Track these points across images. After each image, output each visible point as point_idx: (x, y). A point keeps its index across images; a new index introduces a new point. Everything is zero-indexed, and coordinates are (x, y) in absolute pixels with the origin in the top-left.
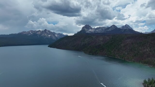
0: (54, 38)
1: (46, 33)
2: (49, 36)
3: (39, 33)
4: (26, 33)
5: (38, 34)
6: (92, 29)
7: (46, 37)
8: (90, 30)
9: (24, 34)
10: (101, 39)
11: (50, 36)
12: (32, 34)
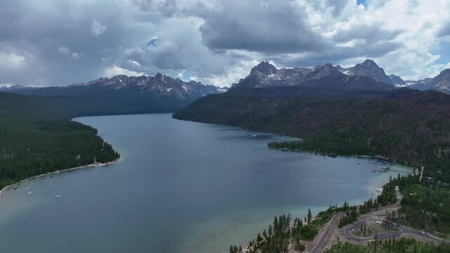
0: (180, 95)
1: (160, 82)
2: (169, 90)
3: (143, 82)
4: (111, 83)
5: (142, 86)
6: (276, 73)
7: (160, 94)
8: (272, 75)
9: (107, 84)
10: (275, 105)
11: (171, 91)
12: (124, 85)
